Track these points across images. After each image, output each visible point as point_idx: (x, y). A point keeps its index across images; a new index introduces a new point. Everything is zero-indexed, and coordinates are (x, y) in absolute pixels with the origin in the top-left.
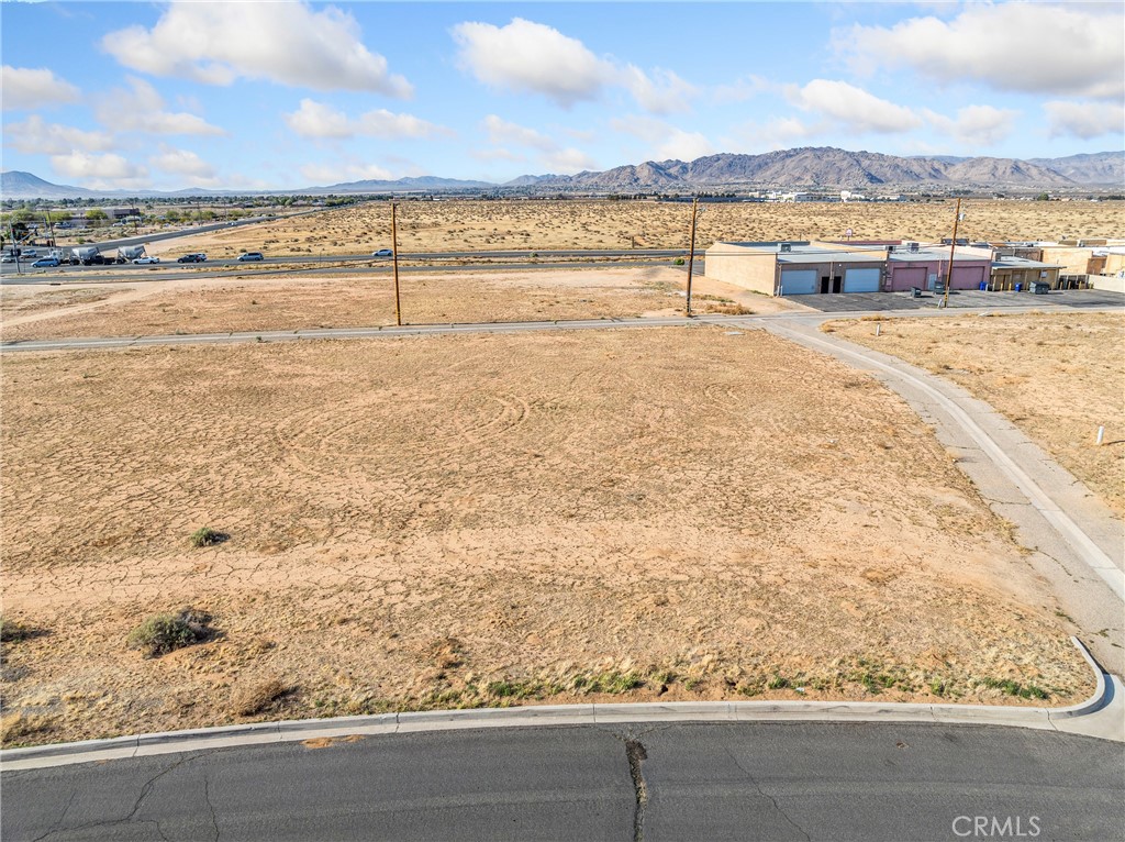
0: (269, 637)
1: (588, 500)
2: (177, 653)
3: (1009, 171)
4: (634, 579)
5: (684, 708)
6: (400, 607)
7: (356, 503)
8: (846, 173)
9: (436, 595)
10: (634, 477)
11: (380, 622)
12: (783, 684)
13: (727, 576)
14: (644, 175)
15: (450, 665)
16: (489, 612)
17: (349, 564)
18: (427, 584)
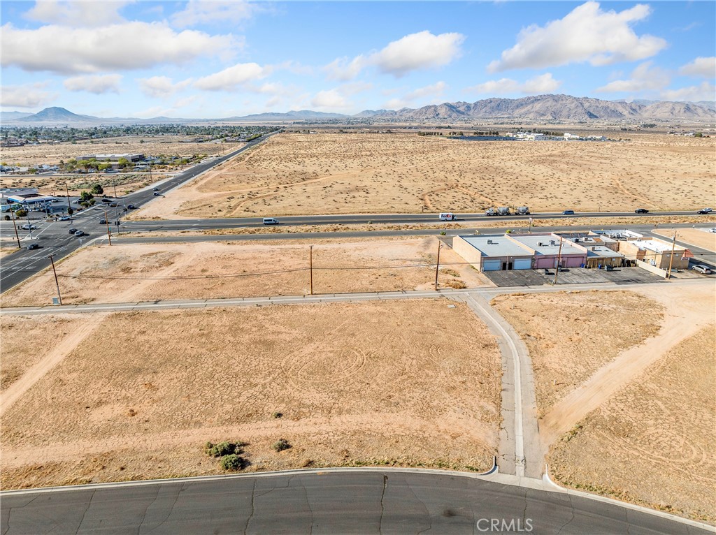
0: (303, 447)
1: (382, 404)
2: (283, 451)
3: (682, 110)
4: (392, 434)
5: (398, 469)
6: (333, 440)
7: (316, 403)
8: (574, 111)
9: (341, 437)
10: (397, 395)
11: (328, 444)
12: (420, 464)
13: (415, 434)
14: (442, 112)
15: (346, 456)
16: (354, 442)
17: (317, 426)
18: (339, 433)
